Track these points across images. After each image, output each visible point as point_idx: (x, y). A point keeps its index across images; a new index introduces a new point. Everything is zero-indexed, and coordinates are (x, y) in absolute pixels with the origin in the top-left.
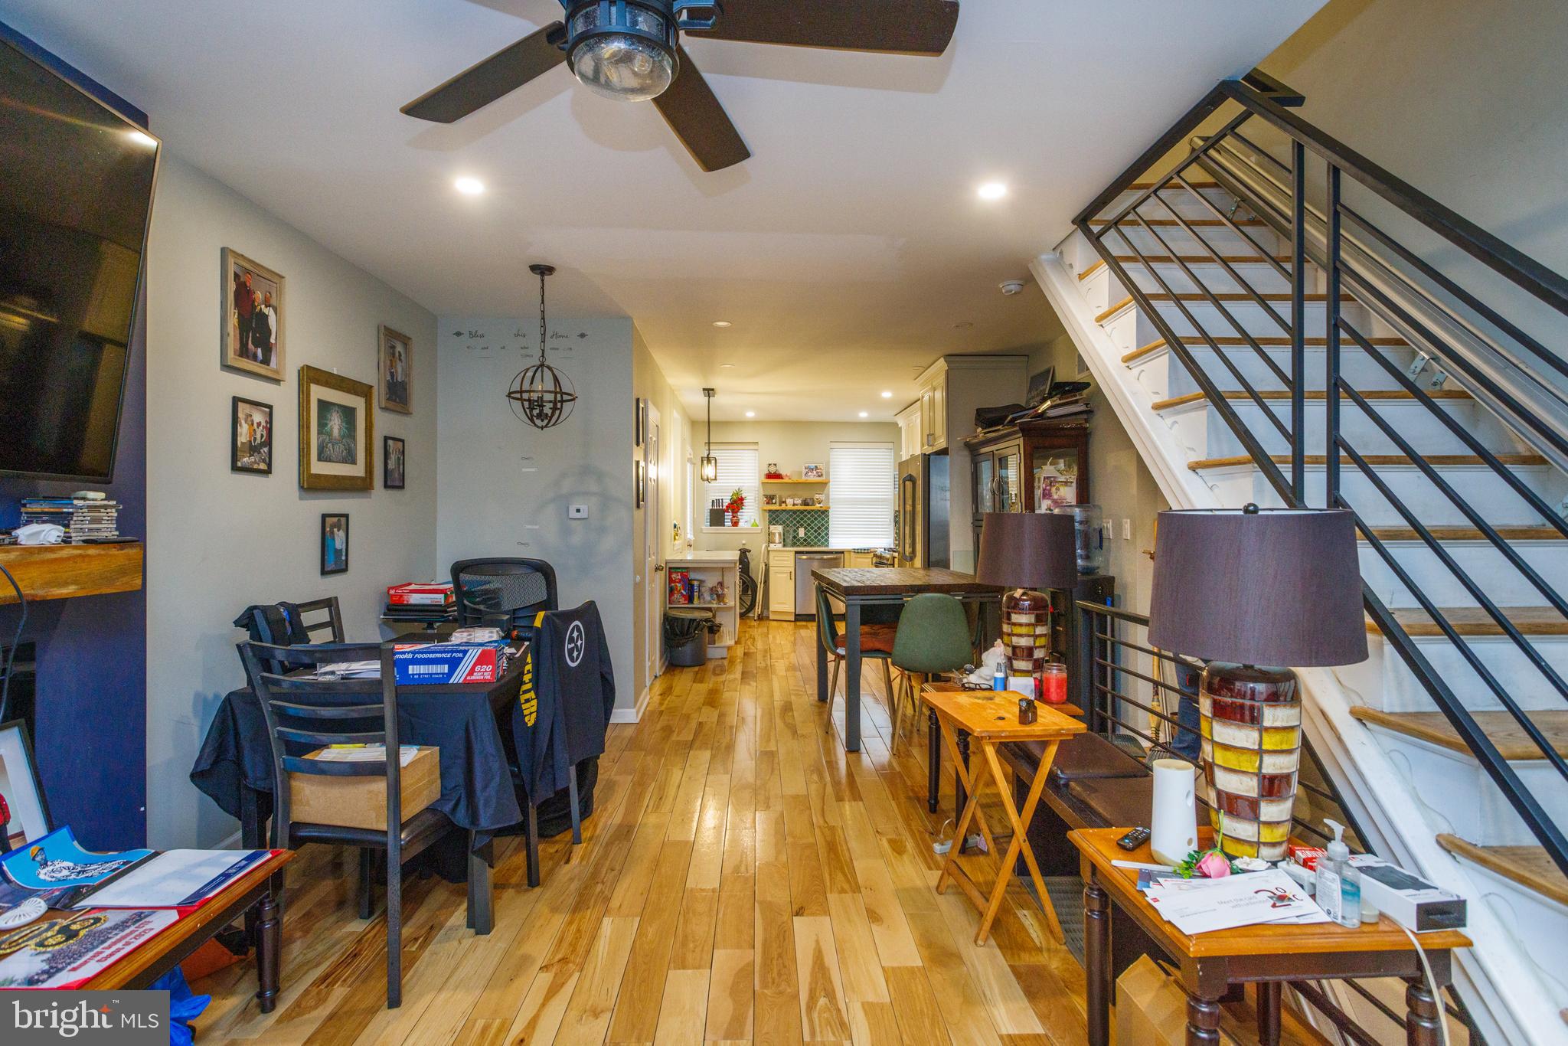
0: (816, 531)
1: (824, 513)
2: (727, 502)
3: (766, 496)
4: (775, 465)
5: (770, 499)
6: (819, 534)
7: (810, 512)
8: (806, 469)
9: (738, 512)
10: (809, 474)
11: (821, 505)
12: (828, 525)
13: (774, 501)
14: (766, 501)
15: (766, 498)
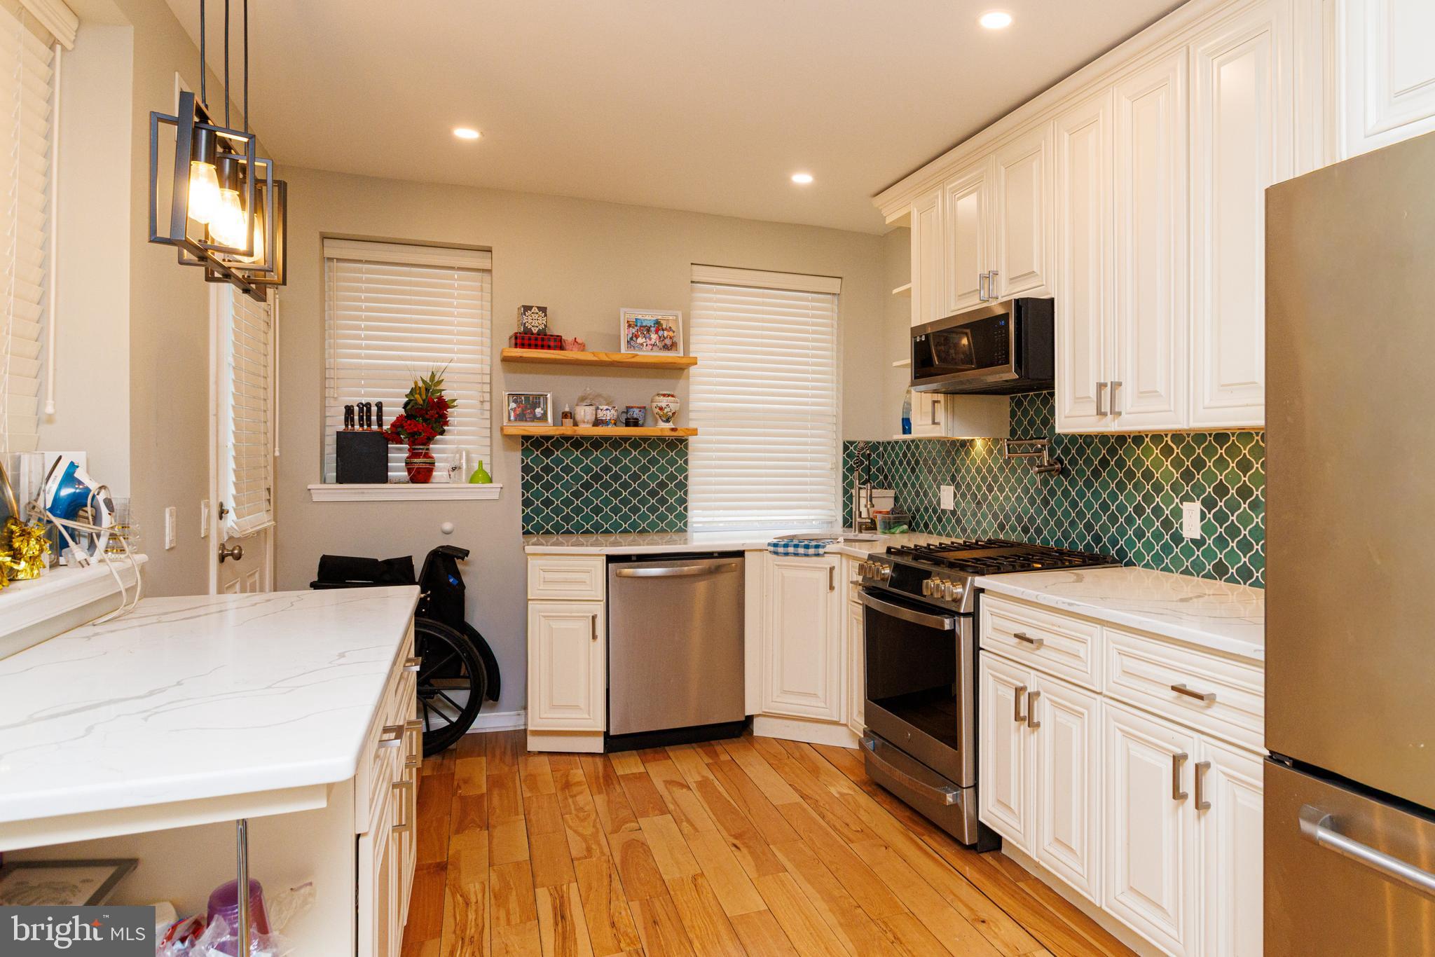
0: (653, 493)
1: (677, 445)
2: (393, 411)
3: (516, 398)
4: (543, 310)
5: (527, 406)
6: (663, 501)
7: (636, 443)
8: (629, 326)
9: (429, 440)
10: (640, 340)
11: (671, 425)
12: (686, 478)
13: (539, 411)
14: (514, 410)
15: (515, 401)
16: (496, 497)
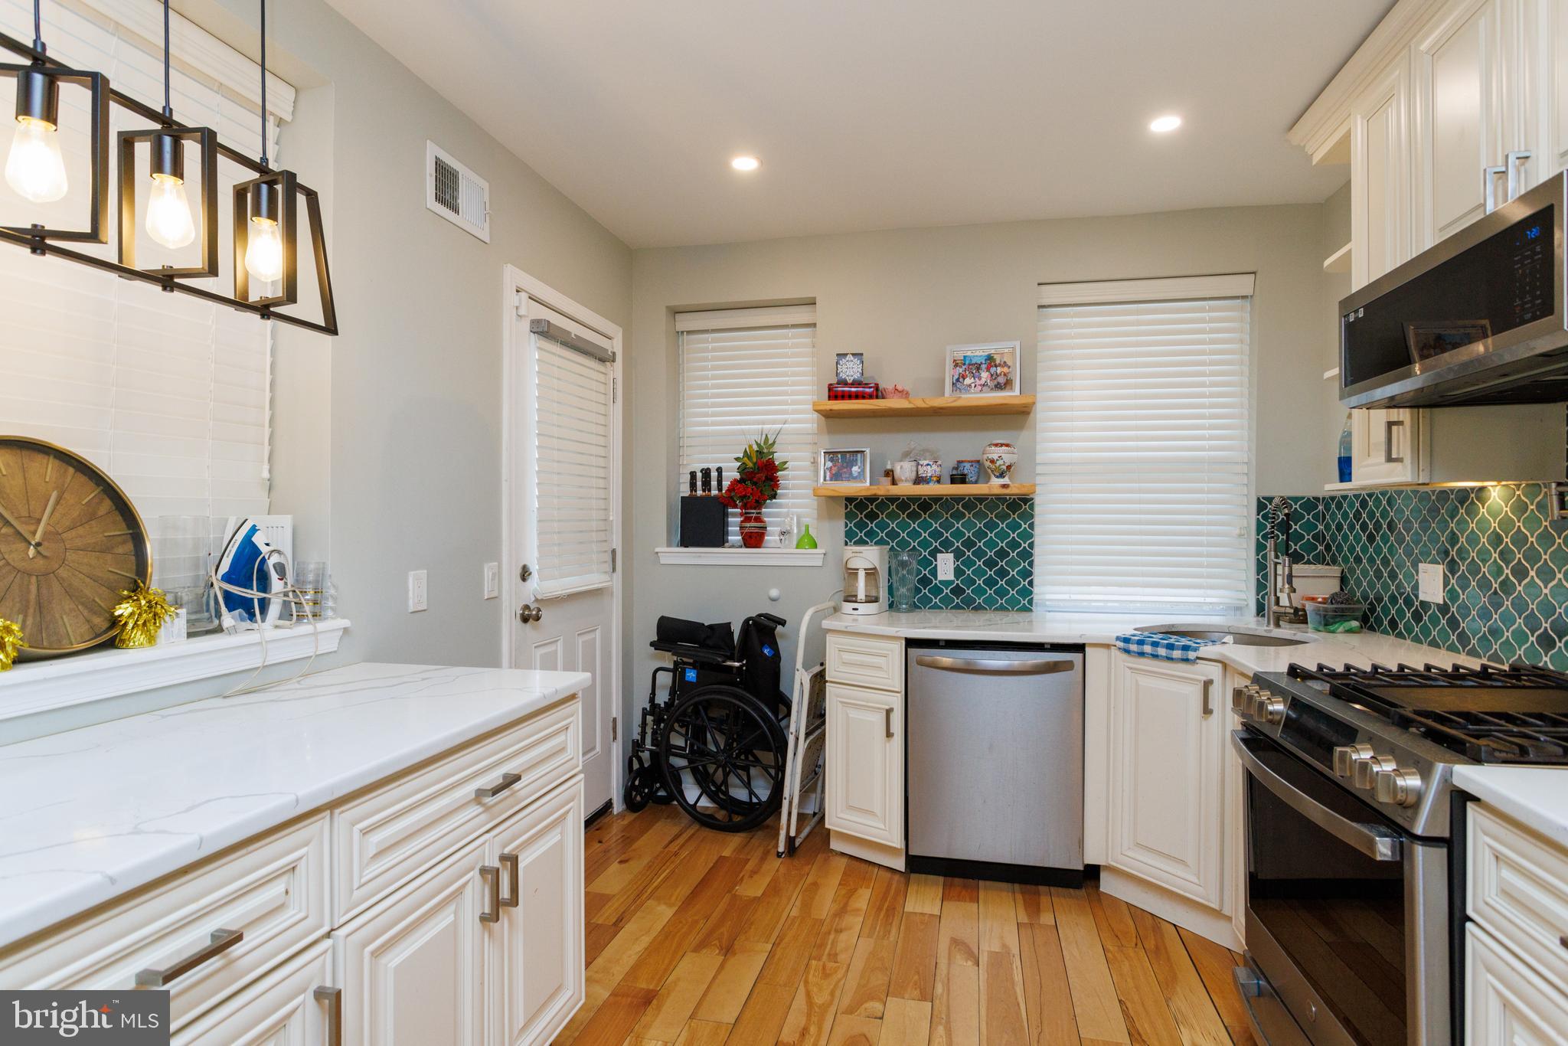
0: (991, 564)
1: (1020, 506)
3: (831, 455)
4: (858, 355)
5: (843, 463)
6: (1003, 573)
7: (971, 503)
8: (956, 365)
9: (759, 504)
10: (968, 381)
11: (1006, 480)
12: (1031, 545)
13: (855, 469)
14: (830, 469)
15: (831, 460)
16: (820, 564)
